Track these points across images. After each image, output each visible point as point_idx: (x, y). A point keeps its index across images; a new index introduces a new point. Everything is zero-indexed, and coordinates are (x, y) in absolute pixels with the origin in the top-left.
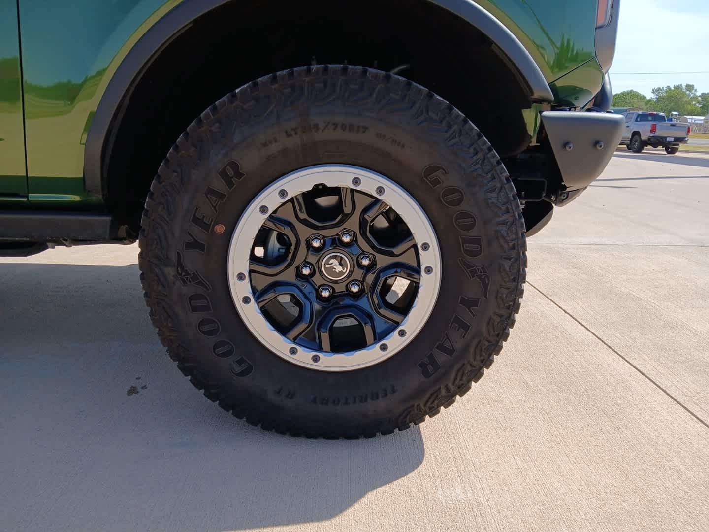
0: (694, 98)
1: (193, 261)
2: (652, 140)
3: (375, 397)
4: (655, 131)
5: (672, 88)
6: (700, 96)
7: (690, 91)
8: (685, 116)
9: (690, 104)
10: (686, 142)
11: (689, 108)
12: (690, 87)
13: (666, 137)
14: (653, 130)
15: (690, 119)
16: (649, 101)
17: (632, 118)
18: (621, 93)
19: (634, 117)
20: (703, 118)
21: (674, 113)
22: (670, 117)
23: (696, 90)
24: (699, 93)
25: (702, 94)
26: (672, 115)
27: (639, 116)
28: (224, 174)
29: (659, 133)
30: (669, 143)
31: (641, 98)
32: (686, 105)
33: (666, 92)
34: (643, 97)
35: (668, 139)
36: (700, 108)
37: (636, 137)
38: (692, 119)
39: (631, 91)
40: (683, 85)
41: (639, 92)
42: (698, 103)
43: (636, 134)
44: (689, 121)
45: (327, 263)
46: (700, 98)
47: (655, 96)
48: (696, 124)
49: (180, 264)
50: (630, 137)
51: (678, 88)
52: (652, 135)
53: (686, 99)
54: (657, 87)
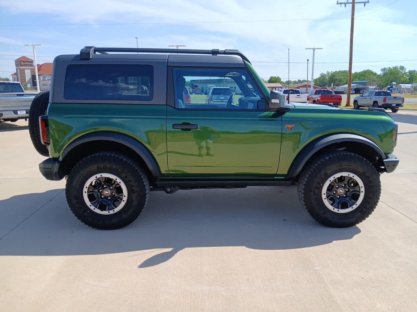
0: (404, 73)
1: (316, 191)
2: (384, 106)
3: (351, 218)
4: (386, 101)
5: (392, 69)
6: (408, 72)
7: (402, 70)
8: (400, 85)
9: (402, 77)
10: (402, 106)
11: (402, 79)
12: (402, 68)
13: (392, 104)
14: (385, 100)
15: (403, 86)
16: (379, 76)
17: (373, 94)
18: (362, 71)
19: (374, 93)
20: (410, 85)
21: (393, 83)
22: (392, 85)
23: (406, 69)
24: (407, 71)
25: (409, 71)
26: (393, 84)
27: (376, 92)
28: (324, 174)
29: (388, 102)
30: (394, 107)
31: (374, 74)
32: (400, 78)
33: (389, 70)
34: (375, 74)
35: (393, 105)
36: (408, 79)
37: (376, 104)
38: (404, 86)
39: (368, 70)
40: (398, 66)
41: (373, 71)
42: (407, 76)
43: (375, 102)
44: (402, 87)
45: (339, 190)
46: (408, 74)
47: (382, 73)
48: (407, 89)
49: (314, 191)
50: (372, 104)
51: (396, 68)
52: (384, 103)
53: (401, 74)
54: (383, 68)
